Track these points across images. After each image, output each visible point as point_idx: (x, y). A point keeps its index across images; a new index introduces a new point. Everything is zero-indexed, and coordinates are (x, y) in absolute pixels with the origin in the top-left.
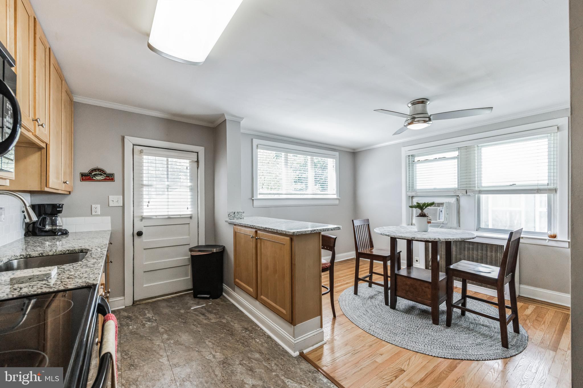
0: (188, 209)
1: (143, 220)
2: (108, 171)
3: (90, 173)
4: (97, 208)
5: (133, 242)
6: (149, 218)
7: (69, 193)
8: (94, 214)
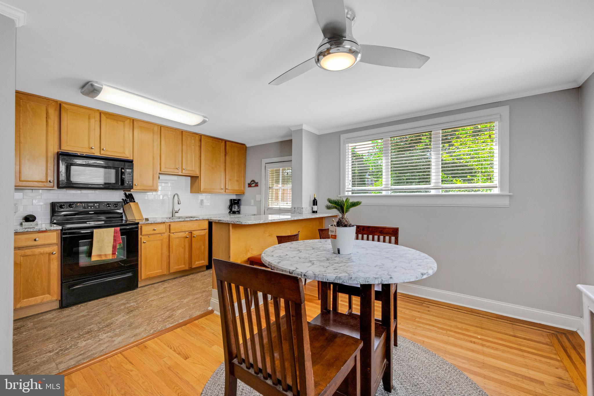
2: (256, 181)
3: (251, 183)
4: (252, 202)
6: (271, 209)
7: (243, 194)
8: (251, 205)
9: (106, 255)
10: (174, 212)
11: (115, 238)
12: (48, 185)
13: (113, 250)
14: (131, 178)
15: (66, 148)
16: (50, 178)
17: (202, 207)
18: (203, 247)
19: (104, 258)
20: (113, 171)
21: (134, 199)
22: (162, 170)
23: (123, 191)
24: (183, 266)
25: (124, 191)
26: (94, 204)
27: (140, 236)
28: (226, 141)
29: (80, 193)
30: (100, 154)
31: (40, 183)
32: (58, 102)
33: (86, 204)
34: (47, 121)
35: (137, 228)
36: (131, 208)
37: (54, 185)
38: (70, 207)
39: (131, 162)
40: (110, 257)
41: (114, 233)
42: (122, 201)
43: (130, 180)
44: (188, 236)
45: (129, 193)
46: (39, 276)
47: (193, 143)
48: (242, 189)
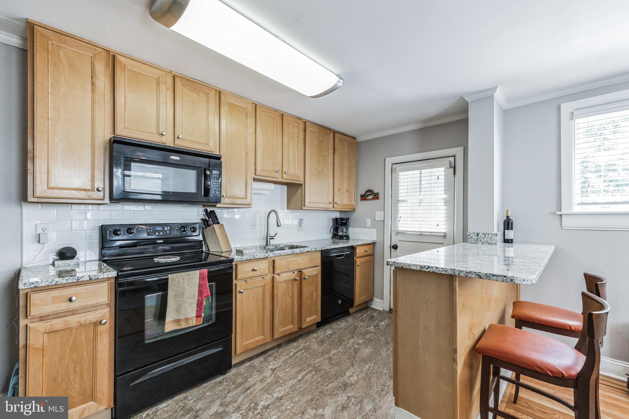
0: (438, 226)
1: (398, 235)
2: (375, 192)
3: (365, 194)
4: (369, 222)
5: (391, 254)
6: (403, 233)
7: (353, 210)
8: (366, 226)
9: (187, 320)
10: (269, 238)
11: (201, 289)
12: (95, 197)
13: (199, 309)
14: (218, 185)
15: (123, 132)
16: (99, 184)
17: (301, 230)
18: (315, 294)
19: (184, 325)
20: (192, 174)
21: (217, 219)
22: (257, 173)
23: (202, 206)
24: (291, 326)
25: (204, 206)
26: (163, 228)
27: (234, 282)
28: (335, 132)
29: (143, 209)
30: (174, 144)
31: (83, 192)
32: (110, 52)
33: (151, 228)
34: (93, 83)
35: (231, 268)
36: (215, 233)
37: (104, 196)
38: (128, 233)
39: (219, 158)
40: (193, 322)
41: (200, 280)
42: (200, 222)
43: (217, 187)
44: (298, 278)
45: (212, 209)
46: (78, 369)
47: (296, 134)
48: (353, 203)
